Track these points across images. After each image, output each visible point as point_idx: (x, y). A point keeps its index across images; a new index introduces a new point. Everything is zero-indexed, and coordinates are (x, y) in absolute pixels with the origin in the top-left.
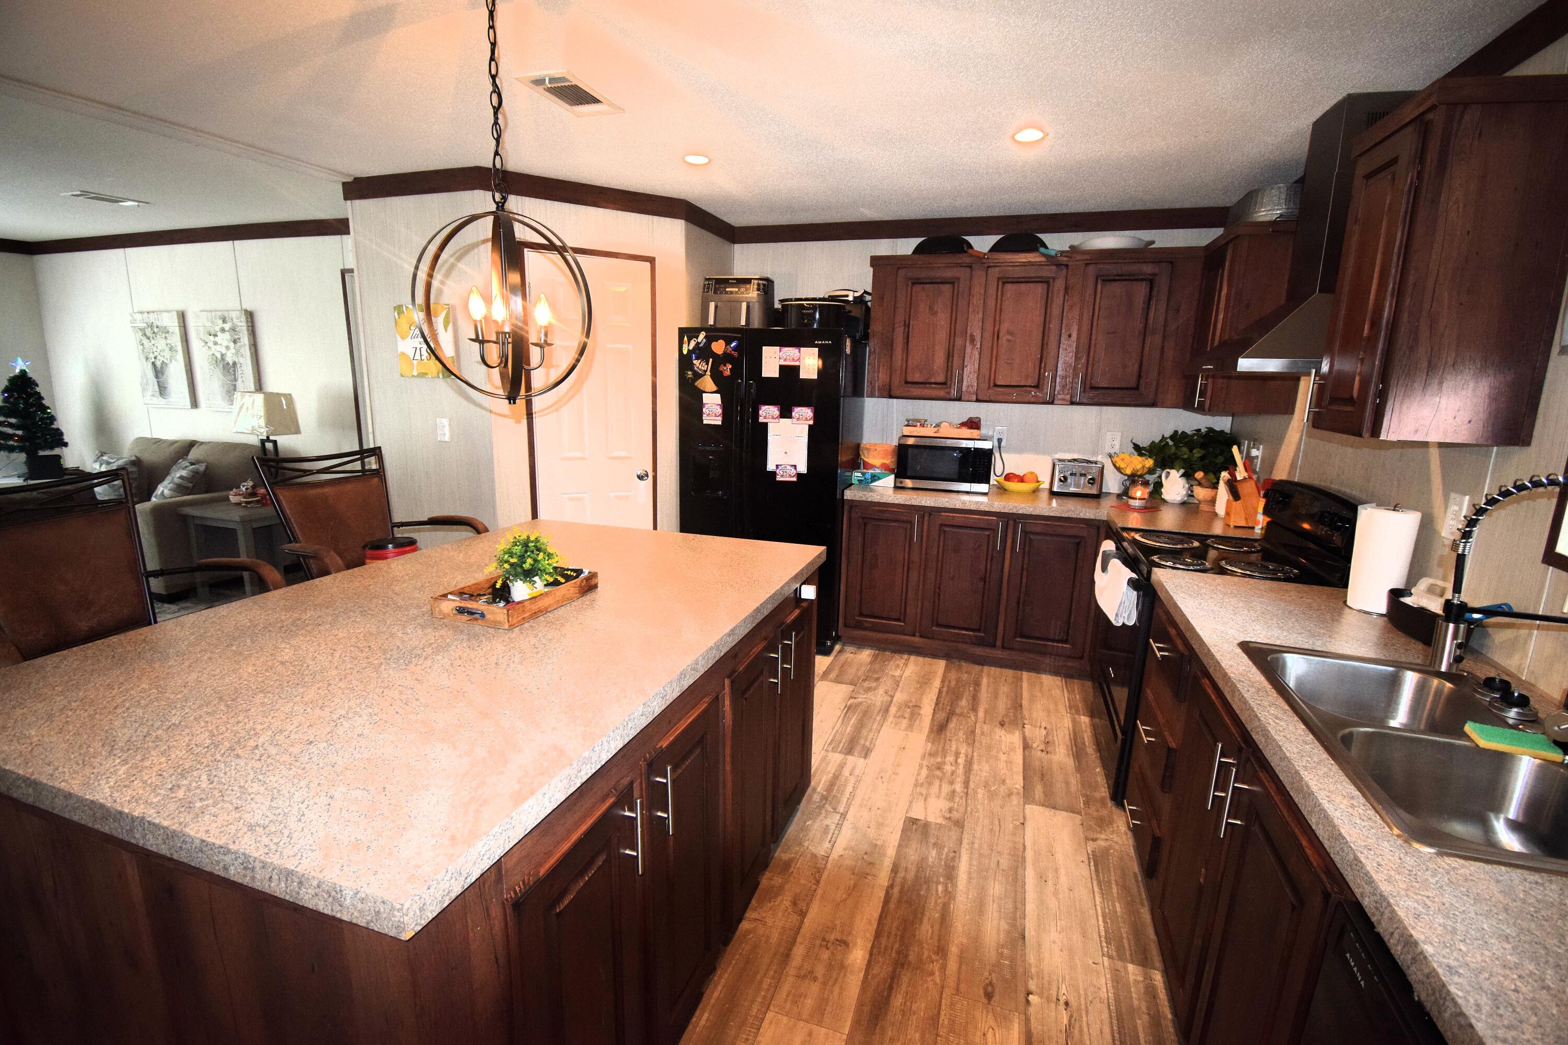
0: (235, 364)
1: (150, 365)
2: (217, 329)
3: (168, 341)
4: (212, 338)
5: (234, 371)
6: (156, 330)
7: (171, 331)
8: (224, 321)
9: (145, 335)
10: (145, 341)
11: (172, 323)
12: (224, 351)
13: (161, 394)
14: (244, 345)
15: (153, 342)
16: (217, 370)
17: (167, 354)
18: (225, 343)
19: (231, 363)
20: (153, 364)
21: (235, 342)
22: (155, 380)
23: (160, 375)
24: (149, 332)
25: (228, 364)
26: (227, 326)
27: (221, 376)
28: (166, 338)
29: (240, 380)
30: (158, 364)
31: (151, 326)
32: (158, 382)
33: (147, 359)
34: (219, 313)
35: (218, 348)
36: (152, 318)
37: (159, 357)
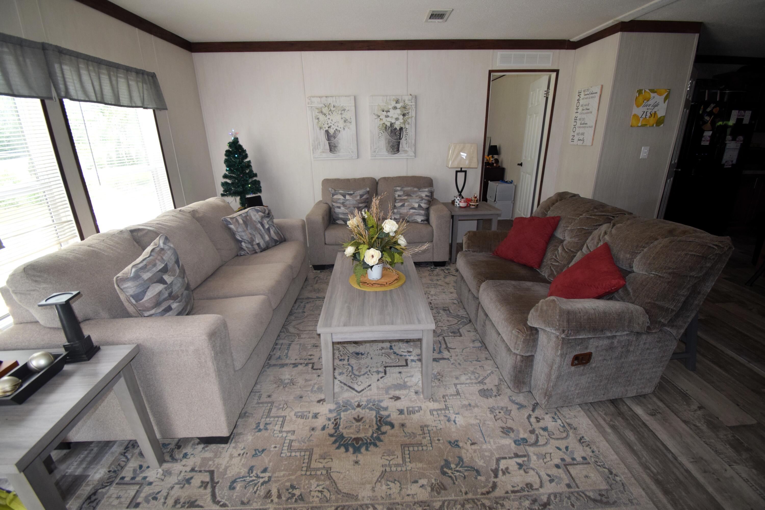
0: (401, 129)
1: (323, 132)
2: (390, 107)
3: (343, 116)
4: (385, 113)
5: (400, 134)
6: (332, 109)
7: (347, 109)
8: (397, 102)
9: (322, 112)
10: (321, 117)
11: (348, 103)
12: (393, 121)
13: (331, 150)
14: (412, 117)
15: (328, 117)
16: (386, 133)
17: (341, 124)
18: (396, 116)
19: (398, 128)
20: (327, 132)
21: (404, 115)
22: (327, 142)
23: (332, 139)
24: (325, 110)
25: (396, 129)
26: (399, 106)
27: (388, 137)
28: (341, 114)
29: (403, 139)
30: (331, 131)
31: (328, 106)
32: (329, 143)
33: (321, 128)
34: (393, 97)
35: (389, 119)
36: (330, 100)
37: (333, 126)
